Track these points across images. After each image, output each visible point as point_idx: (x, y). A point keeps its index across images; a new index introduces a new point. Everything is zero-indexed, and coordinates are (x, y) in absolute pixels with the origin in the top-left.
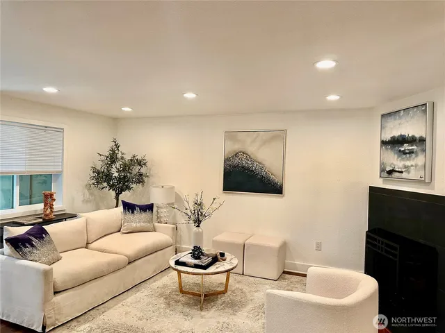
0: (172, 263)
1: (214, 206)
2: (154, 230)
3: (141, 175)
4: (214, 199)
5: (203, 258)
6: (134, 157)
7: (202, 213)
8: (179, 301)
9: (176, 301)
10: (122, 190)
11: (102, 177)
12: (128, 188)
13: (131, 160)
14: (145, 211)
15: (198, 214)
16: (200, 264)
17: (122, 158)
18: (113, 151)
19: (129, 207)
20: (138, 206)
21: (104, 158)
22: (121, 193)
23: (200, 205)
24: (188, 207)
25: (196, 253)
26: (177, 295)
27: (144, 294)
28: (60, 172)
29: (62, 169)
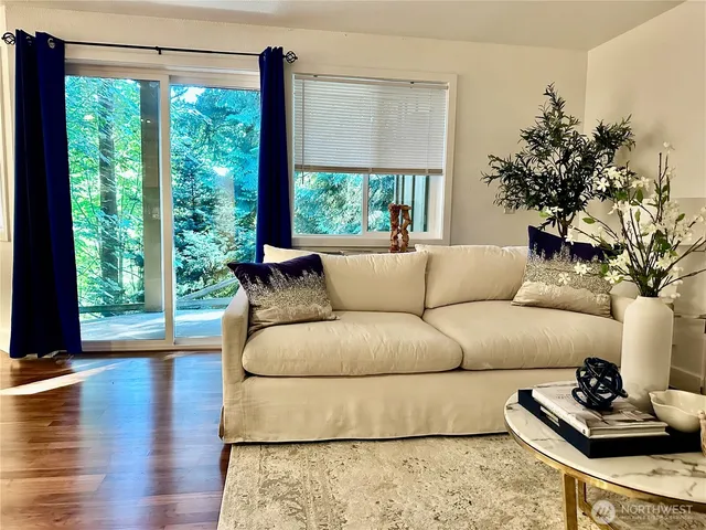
2: (612, 313)
14: (587, 259)
20: (566, 242)
28: (439, 172)
29: (444, 167)
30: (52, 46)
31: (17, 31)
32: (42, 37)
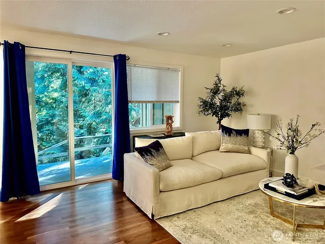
0: (262, 186)
1: (313, 133)
2: (249, 152)
3: (239, 104)
4: (313, 125)
5: (297, 188)
6: (233, 89)
7: (297, 140)
8: (269, 224)
9: (265, 222)
10: (222, 117)
11: (207, 106)
12: (228, 115)
13: (231, 92)
14: (241, 135)
15: (293, 141)
16: (293, 193)
17: (224, 90)
18: (216, 84)
19: (227, 131)
20: (234, 130)
21: (209, 91)
22: (222, 119)
23: (296, 131)
24: (280, 133)
25: (289, 180)
26: (267, 216)
27: (235, 208)
28: (178, 102)
29: (179, 100)
30: (21, 48)
31: (5, 41)
32: (17, 44)
